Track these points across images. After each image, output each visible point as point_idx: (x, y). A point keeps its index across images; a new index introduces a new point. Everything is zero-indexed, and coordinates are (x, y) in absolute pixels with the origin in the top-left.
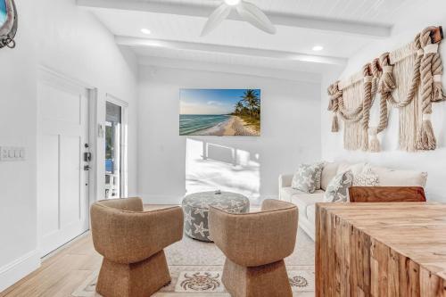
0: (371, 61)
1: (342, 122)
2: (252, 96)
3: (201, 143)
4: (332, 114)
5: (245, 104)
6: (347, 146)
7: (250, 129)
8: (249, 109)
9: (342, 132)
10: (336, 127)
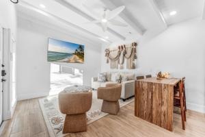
0: (120, 45)
1: (110, 61)
2: (81, 47)
3: (58, 66)
4: (106, 58)
5: (79, 50)
6: (111, 68)
7: (80, 61)
8: (80, 52)
9: (109, 63)
10: (108, 62)
